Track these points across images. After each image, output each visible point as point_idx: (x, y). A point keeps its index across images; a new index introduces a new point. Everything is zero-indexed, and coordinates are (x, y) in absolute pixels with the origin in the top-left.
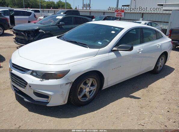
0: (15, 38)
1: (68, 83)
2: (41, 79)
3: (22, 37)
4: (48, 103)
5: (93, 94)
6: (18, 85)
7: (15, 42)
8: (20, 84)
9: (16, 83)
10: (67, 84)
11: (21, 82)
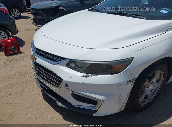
0: (33, 20)
1: (130, 80)
2: (85, 74)
3: (41, 17)
4: (96, 111)
5: (156, 93)
6: (46, 80)
7: (33, 23)
8: (50, 80)
9: (43, 78)
10: (128, 82)
11: (51, 77)
